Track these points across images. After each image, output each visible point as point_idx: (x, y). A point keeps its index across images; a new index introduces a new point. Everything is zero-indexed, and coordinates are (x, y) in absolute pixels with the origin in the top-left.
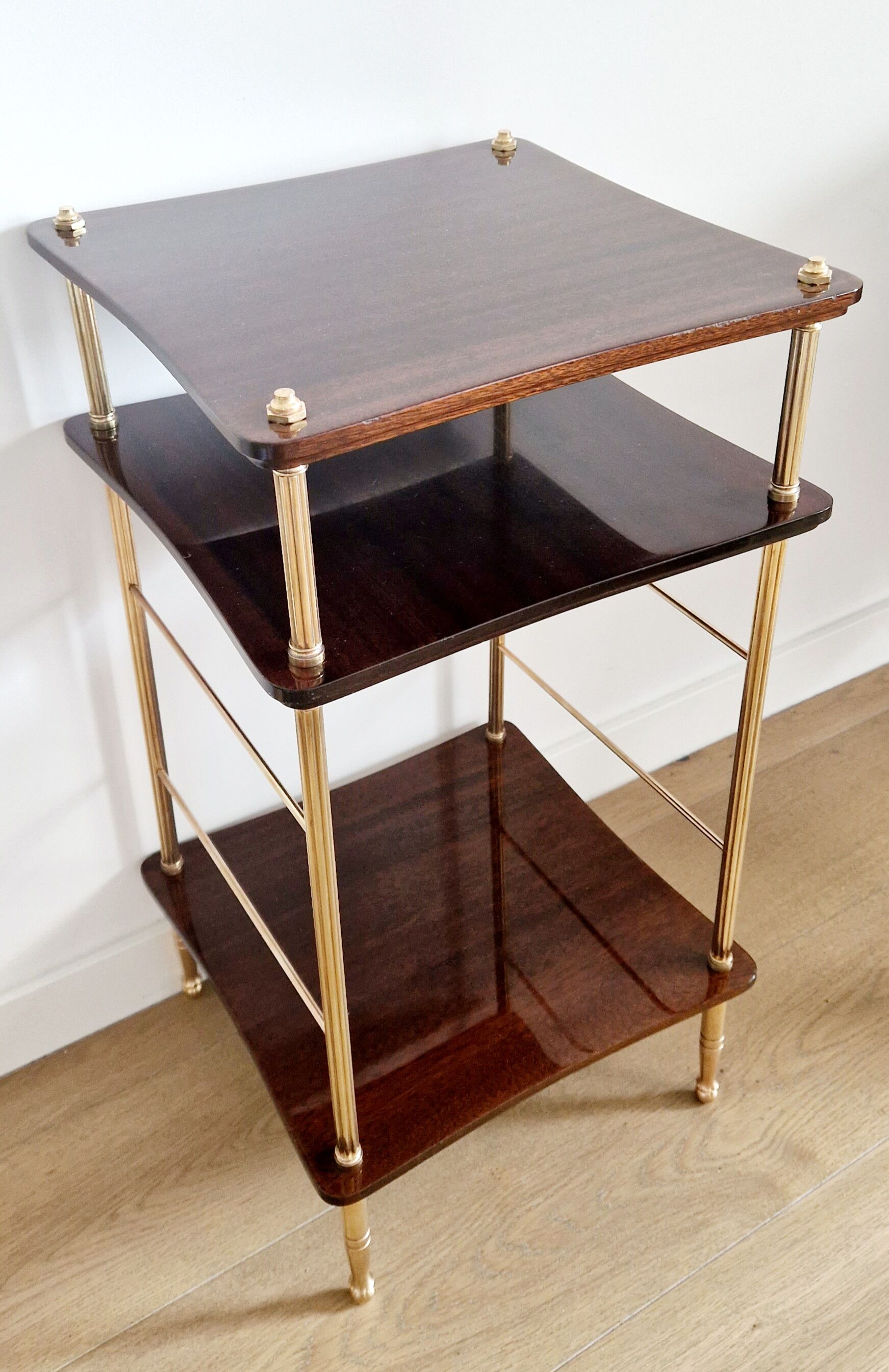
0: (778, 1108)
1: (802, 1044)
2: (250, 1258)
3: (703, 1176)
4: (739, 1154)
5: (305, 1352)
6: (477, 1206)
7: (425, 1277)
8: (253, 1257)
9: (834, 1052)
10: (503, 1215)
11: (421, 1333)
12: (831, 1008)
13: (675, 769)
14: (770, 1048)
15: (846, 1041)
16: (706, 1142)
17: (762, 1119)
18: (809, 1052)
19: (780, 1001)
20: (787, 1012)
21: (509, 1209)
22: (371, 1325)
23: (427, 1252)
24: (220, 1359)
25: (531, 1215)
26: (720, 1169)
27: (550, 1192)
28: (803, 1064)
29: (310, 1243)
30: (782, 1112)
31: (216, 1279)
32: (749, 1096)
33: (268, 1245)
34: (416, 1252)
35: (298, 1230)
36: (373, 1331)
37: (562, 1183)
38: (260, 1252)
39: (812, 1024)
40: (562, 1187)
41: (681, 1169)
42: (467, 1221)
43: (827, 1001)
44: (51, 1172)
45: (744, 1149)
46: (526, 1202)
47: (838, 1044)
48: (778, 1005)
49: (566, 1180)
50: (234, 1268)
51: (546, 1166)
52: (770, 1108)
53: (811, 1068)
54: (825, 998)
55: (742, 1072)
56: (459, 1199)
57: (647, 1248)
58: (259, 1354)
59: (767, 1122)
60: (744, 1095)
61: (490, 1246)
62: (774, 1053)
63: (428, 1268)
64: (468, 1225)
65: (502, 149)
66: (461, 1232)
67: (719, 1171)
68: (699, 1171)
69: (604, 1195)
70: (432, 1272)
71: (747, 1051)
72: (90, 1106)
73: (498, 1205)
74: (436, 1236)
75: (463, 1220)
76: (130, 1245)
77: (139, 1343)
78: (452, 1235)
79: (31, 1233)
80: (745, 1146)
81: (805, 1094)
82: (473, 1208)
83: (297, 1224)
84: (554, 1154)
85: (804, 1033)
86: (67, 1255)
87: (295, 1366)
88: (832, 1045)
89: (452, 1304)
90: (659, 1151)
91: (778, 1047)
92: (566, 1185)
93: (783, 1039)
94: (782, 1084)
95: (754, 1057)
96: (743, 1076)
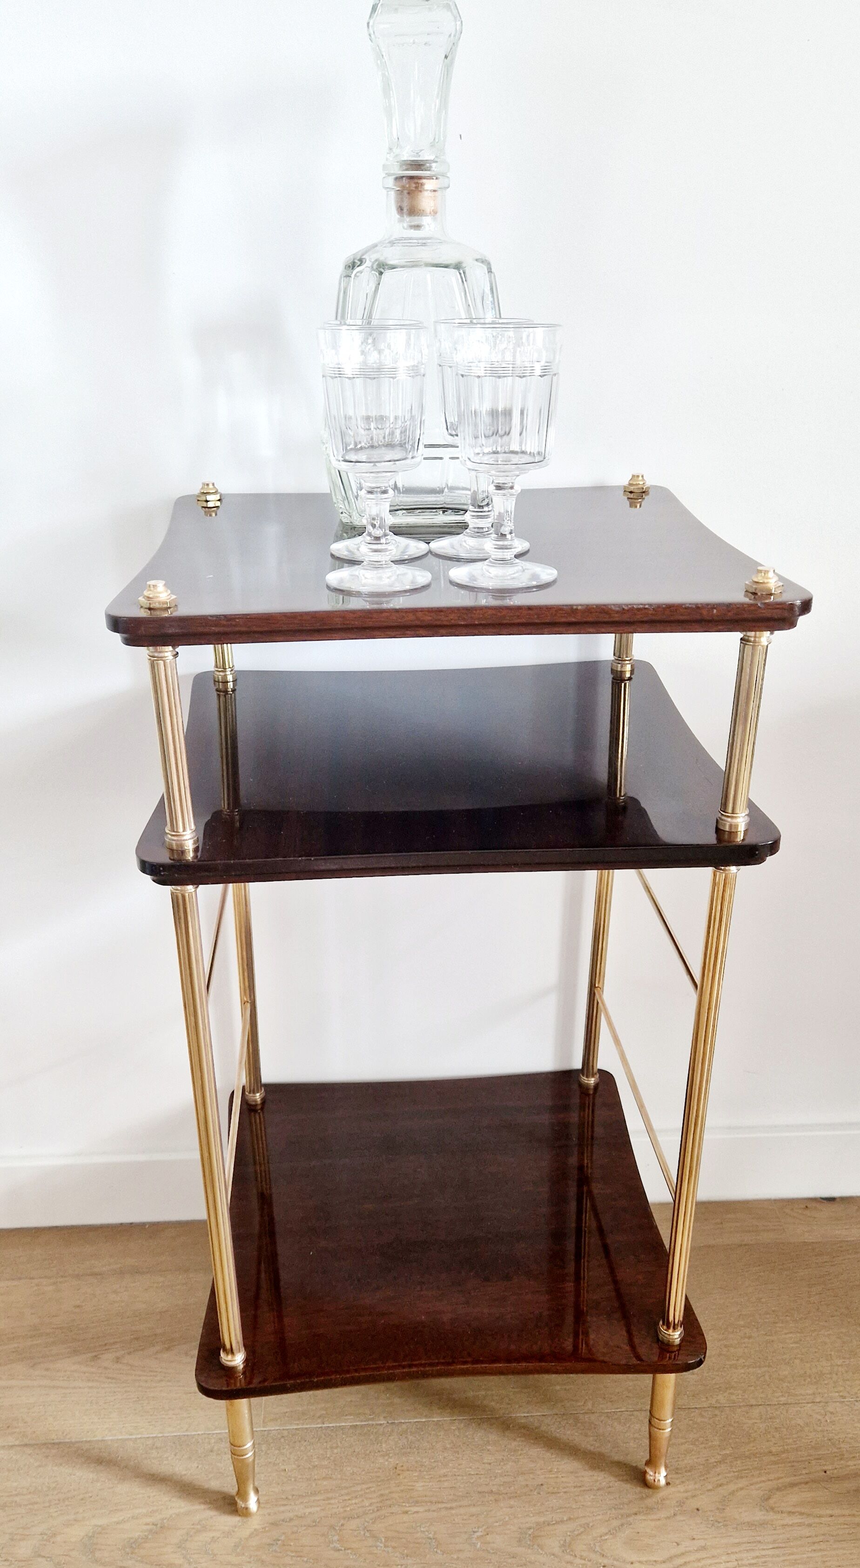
0: (702, 1543)
1: (769, 1498)
2: (165, 1437)
5: (155, 1527)
6: (364, 1486)
7: (283, 1521)
8: (168, 1436)
9: (800, 1521)
10: (381, 1504)
11: (250, 1562)
12: (827, 1478)
13: (814, 1204)
14: (732, 1487)
15: (820, 1516)
16: (607, 1537)
17: (678, 1544)
18: (772, 1509)
19: (774, 1449)
20: (775, 1463)
21: (388, 1502)
22: (217, 1534)
23: (297, 1502)
24: (92, 1499)
25: (405, 1518)
27: (434, 1507)
28: (759, 1516)
29: (216, 1448)
30: (704, 1548)
31: (131, 1439)
32: (679, 1518)
33: (184, 1434)
34: (290, 1497)
35: (213, 1434)
36: (214, 1540)
37: (449, 1506)
38: (175, 1436)
39: (793, 1485)
40: (446, 1508)
41: (567, 1547)
42: (348, 1494)
43: (825, 1472)
44: (78, 1306)
45: (640, 1562)
46: (407, 1505)
47: (809, 1515)
48: (770, 1452)
49: (454, 1505)
50: (148, 1438)
51: (446, 1484)
52: (693, 1539)
53: (763, 1524)
54: (825, 1468)
55: (689, 1494)
56: (353, 1473)
58: (122, 1510)
59: (681, 1549)
61: (353, 1524)
62: (733, 1493)
63: (291, 1515)
64: (347, 1498)
65: (630, 491)
66: (336, 1501)
68: (582, 1558)
69: (479, 1534)
70: (291, 1520)
71: (707, 1478)
72: (136, 1271)
73: (382, 1495)
74: (314, 1494)
75: (343, 1492)
76: (90, 1384)
77: (47, 1457)
78: (328, 1499)
79: (35, 1342)
80: (644, 1559)
81: (739, 1544)
82: (359, 1488)
83: (216, 1428)
84: (459, 1478)
85: (778, 1489)
86: (47, 1370)
87: (139, 1533)
88: (801, 1514)
89: (289, 1553)
90: (557, 1523)
91: (742, 1489)
92: (451, 1508)
93: (752, 1485)
94: (721, 1524)
95: (710, 1487)
96: (687, 1498)
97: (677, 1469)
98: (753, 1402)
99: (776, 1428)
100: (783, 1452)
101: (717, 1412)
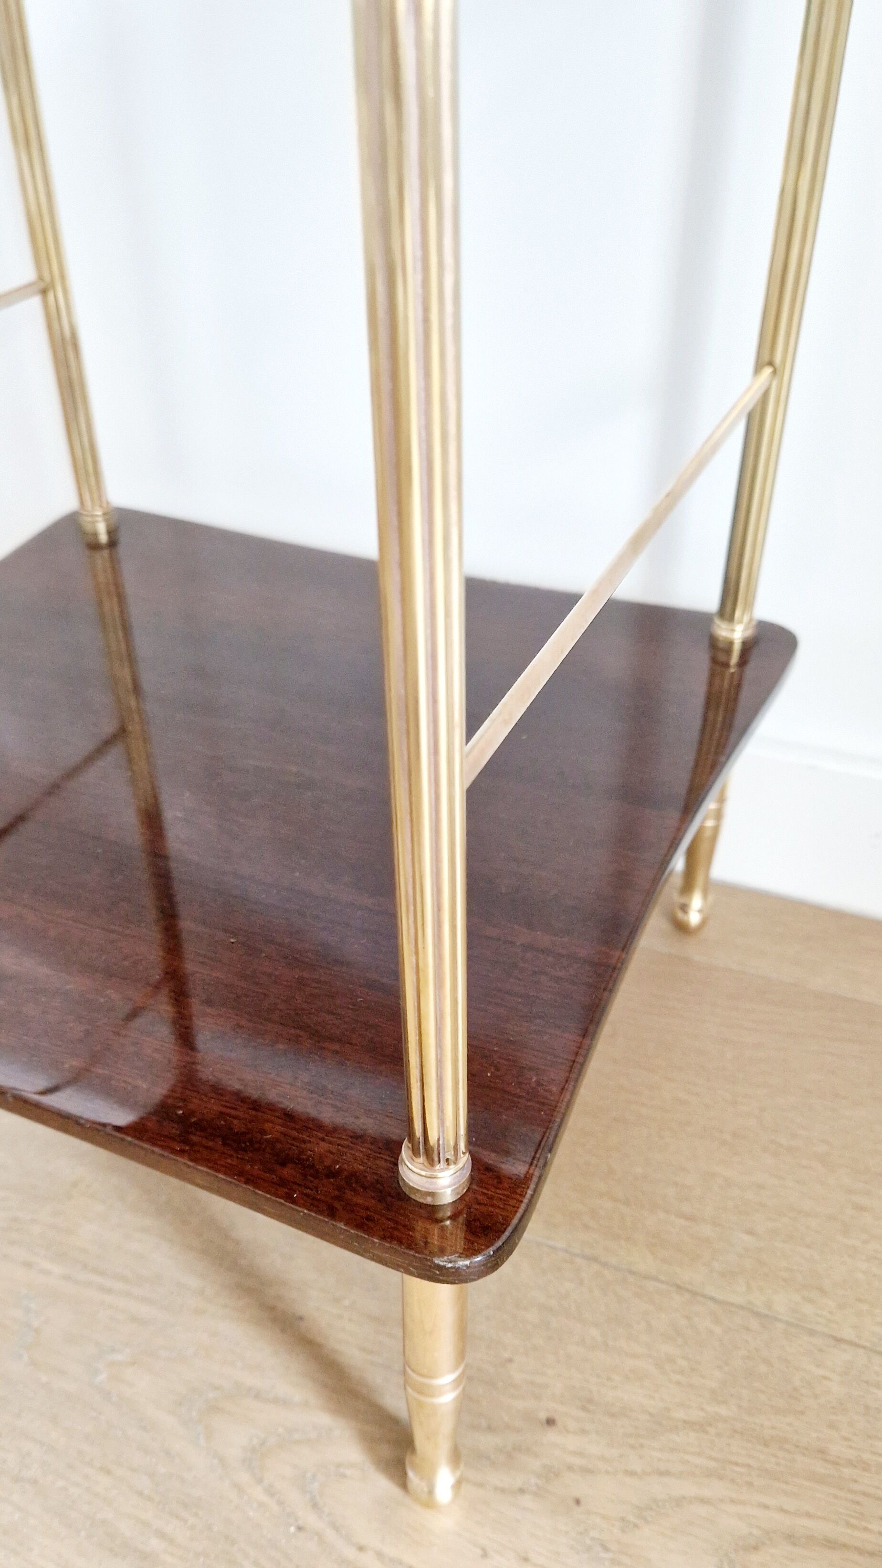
1: (754, 1548)
3: (261, 1505)
4: (361, 1549)
14: (686, 1488)
16: (348, 1472)
17: (485, 1555)
19: (836, 1449)
20: (817, 1478)
26: (300, 1529)
32: (527, 1501)
48: (822, 1452)
52: (526, 1560)
57: (34, 1482)
60: (522, 1491)
62: (679, 1502)
67: (292, 1529)
68: (270, 1491)
69: (119, 1357)
71: (642, 1446)
85: (791, 1538)
90: (276, 1401)
91: (703, 1501)
92: (109, 1291)
93: (732, 1501)
94: (609, 1555)
95: (637, 1466)
96: (570, 1468)
97: (590, 1401)
98: (847, 1333)
99: (867, 1408)
100: (850, 1463)
101: (754, 1324)
